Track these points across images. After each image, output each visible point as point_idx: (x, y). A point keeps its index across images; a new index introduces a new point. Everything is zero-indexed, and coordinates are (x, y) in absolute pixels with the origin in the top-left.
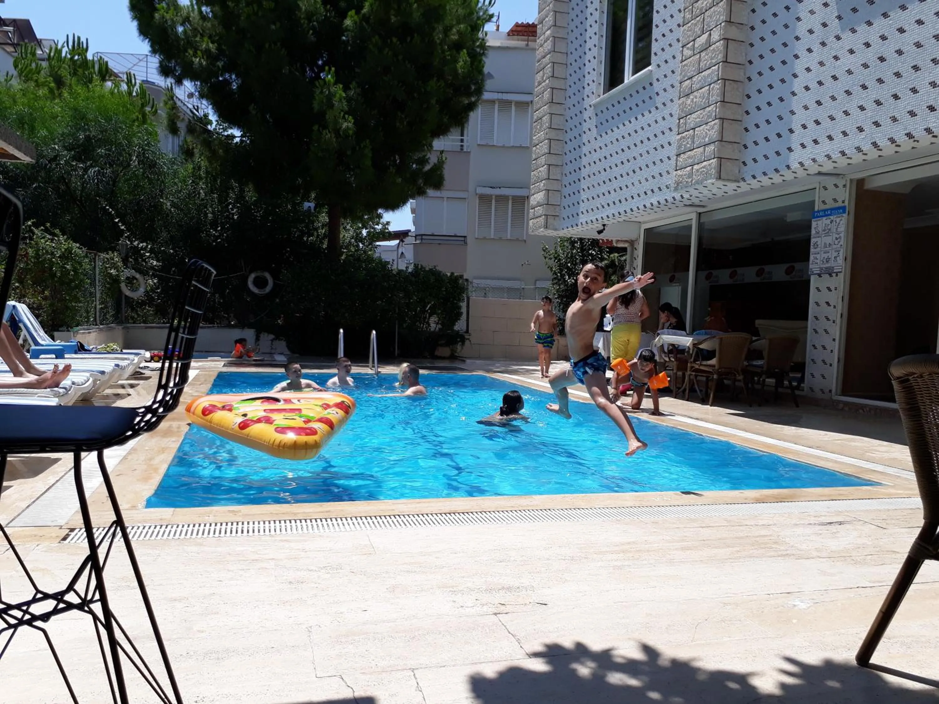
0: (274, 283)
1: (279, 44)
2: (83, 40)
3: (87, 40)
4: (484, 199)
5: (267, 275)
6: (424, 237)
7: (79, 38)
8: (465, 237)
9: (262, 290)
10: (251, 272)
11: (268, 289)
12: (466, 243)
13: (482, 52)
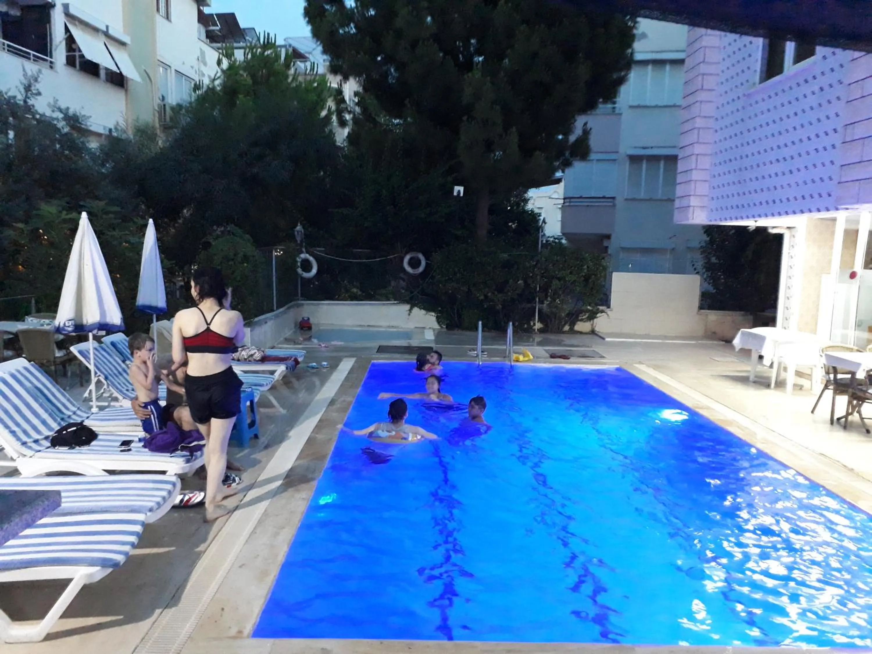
0: (427, 263)
1: (431, 40)
2: (272, 35)
3: (275, 35)
4: (635, 159)
5: (421, 256)
6: (572, 200)
7: (268, 34)
8: (613, 198)
9: (416, 270)
10: (407, 253)
11: (421, 269)
12: (614, 206)
13: (632, 25)
